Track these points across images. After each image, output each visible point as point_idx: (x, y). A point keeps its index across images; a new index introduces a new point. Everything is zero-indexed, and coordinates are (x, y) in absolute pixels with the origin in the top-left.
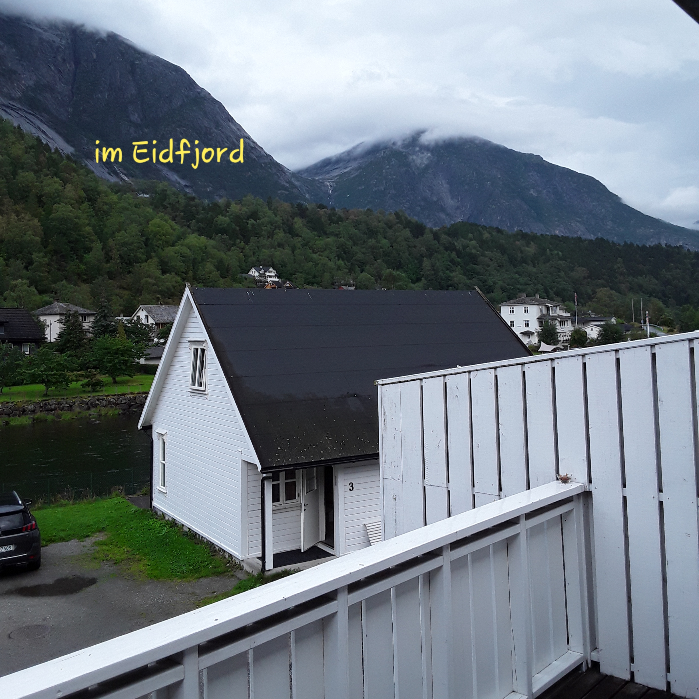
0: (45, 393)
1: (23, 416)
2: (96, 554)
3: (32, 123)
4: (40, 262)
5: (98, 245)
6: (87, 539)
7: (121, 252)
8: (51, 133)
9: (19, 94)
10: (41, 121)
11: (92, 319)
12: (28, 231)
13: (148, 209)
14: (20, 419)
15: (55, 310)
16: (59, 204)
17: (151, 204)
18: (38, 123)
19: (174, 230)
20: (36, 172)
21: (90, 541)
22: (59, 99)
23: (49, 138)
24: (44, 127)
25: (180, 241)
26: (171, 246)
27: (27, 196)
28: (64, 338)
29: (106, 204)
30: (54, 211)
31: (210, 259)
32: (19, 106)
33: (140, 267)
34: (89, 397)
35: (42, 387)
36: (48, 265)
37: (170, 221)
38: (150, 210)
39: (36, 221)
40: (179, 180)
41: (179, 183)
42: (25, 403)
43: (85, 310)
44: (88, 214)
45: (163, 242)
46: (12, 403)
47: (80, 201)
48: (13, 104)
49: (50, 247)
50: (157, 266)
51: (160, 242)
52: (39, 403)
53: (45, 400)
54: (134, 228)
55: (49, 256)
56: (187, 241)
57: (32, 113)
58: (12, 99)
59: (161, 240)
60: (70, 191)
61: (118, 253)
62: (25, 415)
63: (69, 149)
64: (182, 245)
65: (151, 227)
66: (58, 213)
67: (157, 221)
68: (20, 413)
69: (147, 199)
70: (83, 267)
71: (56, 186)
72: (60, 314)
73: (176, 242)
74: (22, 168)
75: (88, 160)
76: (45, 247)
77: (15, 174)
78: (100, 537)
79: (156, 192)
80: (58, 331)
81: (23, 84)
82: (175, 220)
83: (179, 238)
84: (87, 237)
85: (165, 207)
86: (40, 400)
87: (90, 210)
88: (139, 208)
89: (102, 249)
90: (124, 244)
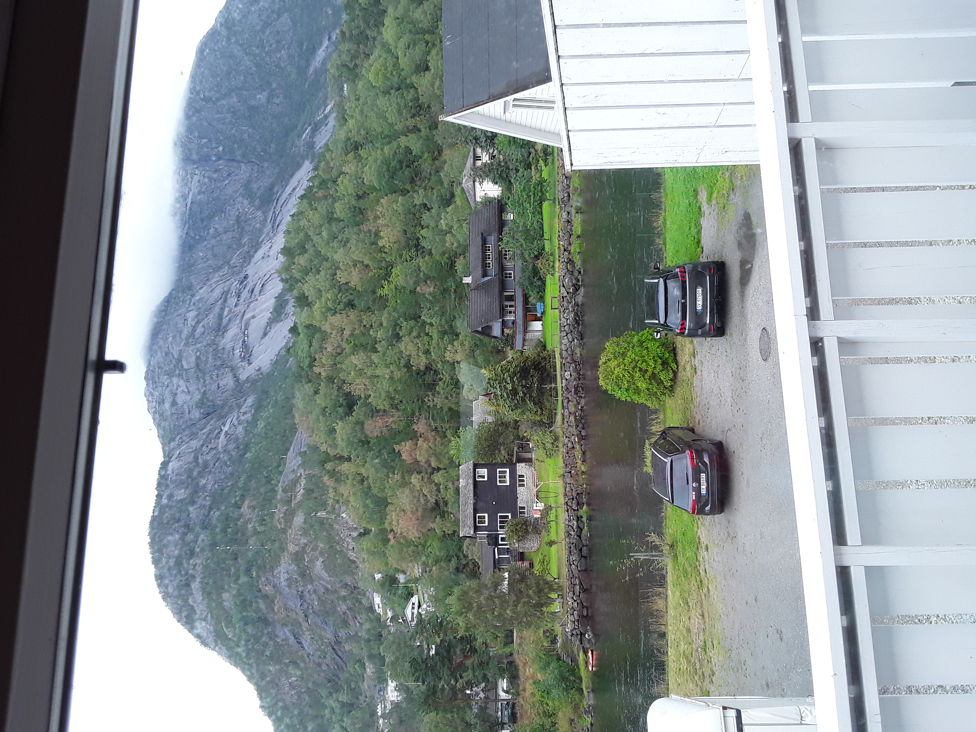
0: (551, 202)
1: (573, 222)
2: (720, 205)
3: (285, 201)
4: (423, 197)
5: (403, 141)
6: (702, 209)
7: (408, 116)
8: (293, 182)
9: (259, 213)
10: (283, 192)
11: (479, 151)
12: (393, 208)
13: (360, 86)
14: (575, 225)
15: (470, 186)
16: (364, 178)
17: (354, 81)
18: (285, 196)
19: (380, 56)
20: (335, 201)
21: (705, 207)
22: (258, 176)
23: (298, 184)
24: (289, 189)
25: (391, 50)
26: (398, 60)
27: (360, 209)
28: (498, 180)
29: (359, 130)
30: (372, 184)
31: (411, 13)
32: (271, 213)
33: (422, 95)
34: (558, 160)
35: (546, 205)
36: (425, 189)
37: (370, 62)
38: (360, 84)
39: (382, 201)
40: (323, 48)
41: (327, 47)
42: (560, 221)
43: (469, 157)
44: (371, 151)
45: (395, 70)
46: (559, 232)
47: (359, 158)
48: (270, 218)
49: (408, 187)
50: (421, 76)
51: (394, 73)
52: (561, 208)
53: (559, 202)
54: (382, 101)
55: (416, 188)
56: (391, 41)
57: (276, 201)
58: (265, 220)
59: (392, 72)
60: (350, 168)
61: (409, 119)
62: (572, 220)
63: (307, 166)
64: (396, 47)
65: (379, 83)
66: (373, 180)
67: (371, 77)
68: (570, 225)
69: (349, 87)
70: (426, 155)
71: (346, 182)
72: (474, 182)
73: (393, 54)
74: (332, 213)
75: (316, 146)
76: (408, 192)
77: (340, 220)
78: (703, 196)
79: (340, 76)
80: (491, 184)
81: (249, 210)
82: (369, 55)
83: (389, 51)
84: (395, 152)
85: (356, 65)
86: (558, 207)
87: (367, 149)
88: (360, 96)
89: (406, 136)
90: (400, 112)
